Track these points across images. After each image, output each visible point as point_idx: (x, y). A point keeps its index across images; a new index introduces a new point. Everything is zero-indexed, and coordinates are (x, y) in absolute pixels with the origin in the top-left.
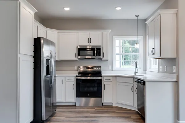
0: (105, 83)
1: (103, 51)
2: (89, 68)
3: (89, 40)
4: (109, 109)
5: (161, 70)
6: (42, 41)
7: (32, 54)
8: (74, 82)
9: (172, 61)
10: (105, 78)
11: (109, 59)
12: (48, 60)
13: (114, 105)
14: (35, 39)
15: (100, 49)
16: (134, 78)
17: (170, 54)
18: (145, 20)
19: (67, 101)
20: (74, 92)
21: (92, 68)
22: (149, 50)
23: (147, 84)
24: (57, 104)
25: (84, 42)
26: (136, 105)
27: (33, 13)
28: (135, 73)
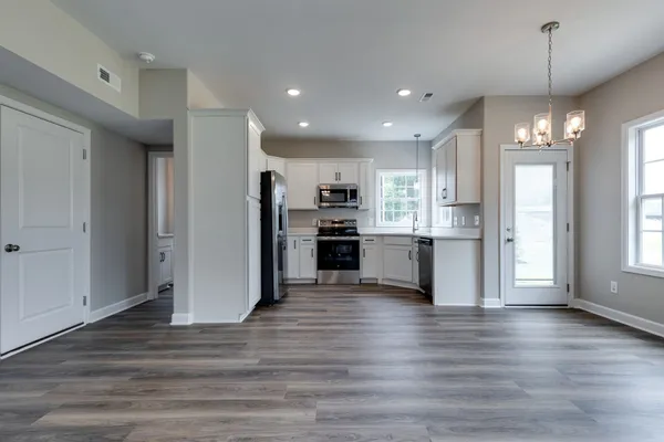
0: (364, 247)
1: (361, 193)
2: (336, 222)
3: (338, 176)
4: (372, 287)
5: (456, 223)
6: (273, 178)
7: (259, 197)
8: (313, 246)
9: (474, 209)
10: (365, 238)
11: (371, 206)
12: (280, 207)
13: (380, 282)
14: (262, 174)
15: (356, 191)
16: (413, 237)
17: (469, 197)
18: (430, 143)
19: (303, 276)
20: (313, 262)
21: (341, 222)
22: (436, 192)
23: (435, 243)
24: (290, 282)
25: (329, 180)
26: (417, 281)
27: (260, 133)
28: (414, 230)
